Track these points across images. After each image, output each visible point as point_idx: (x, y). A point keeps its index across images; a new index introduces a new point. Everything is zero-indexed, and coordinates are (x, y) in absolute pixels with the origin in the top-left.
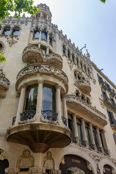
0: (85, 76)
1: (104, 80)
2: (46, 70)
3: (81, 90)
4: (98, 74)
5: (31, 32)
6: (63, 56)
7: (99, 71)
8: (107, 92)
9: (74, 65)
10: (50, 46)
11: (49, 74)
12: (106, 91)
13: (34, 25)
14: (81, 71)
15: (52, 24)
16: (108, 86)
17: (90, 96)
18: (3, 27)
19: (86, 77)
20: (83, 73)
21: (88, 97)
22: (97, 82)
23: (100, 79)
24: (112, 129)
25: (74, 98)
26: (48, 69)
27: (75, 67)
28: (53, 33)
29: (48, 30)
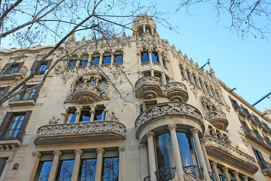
0: (214, 104)
1: (239, 103)
2: (176, 110)
3: (214, 126)
4: (229, 97)
5: (138, 55)
6: (183, 80)
7: (231, 91)
8: (247, 121)
9: (199, 90)
10: (166, 70)
11: (180, 116)
12: (245, 119)
13: (140, 45)
14: (208, 97)
15: (161, 40)
16: (246, 111)
17: (227, 132)
18: (101, 54)
19: (216, 104)
20: (211, 99)
21: (225, 133)
22: (232, 109)
23: (234, 102)
24: (265, 175)
25: (210, 140)
26: (179, 109)
27: (200, 93)
28: (165, 52)
29: (158, 49)
